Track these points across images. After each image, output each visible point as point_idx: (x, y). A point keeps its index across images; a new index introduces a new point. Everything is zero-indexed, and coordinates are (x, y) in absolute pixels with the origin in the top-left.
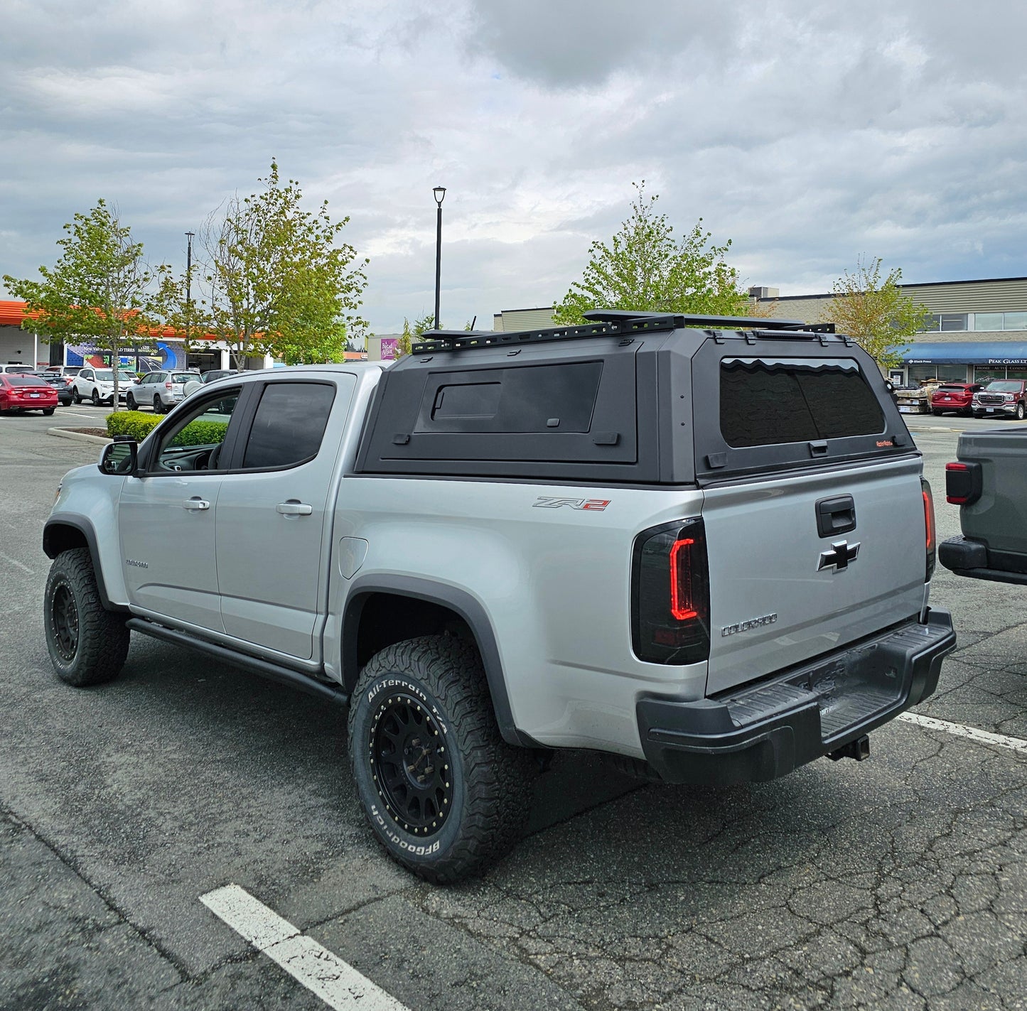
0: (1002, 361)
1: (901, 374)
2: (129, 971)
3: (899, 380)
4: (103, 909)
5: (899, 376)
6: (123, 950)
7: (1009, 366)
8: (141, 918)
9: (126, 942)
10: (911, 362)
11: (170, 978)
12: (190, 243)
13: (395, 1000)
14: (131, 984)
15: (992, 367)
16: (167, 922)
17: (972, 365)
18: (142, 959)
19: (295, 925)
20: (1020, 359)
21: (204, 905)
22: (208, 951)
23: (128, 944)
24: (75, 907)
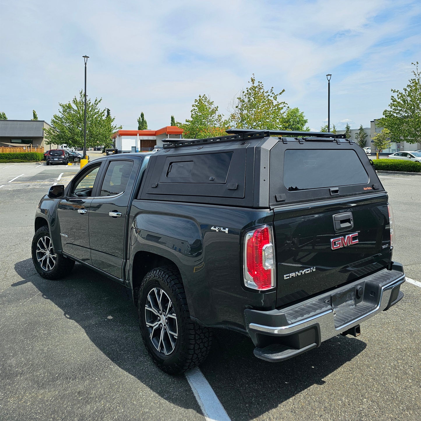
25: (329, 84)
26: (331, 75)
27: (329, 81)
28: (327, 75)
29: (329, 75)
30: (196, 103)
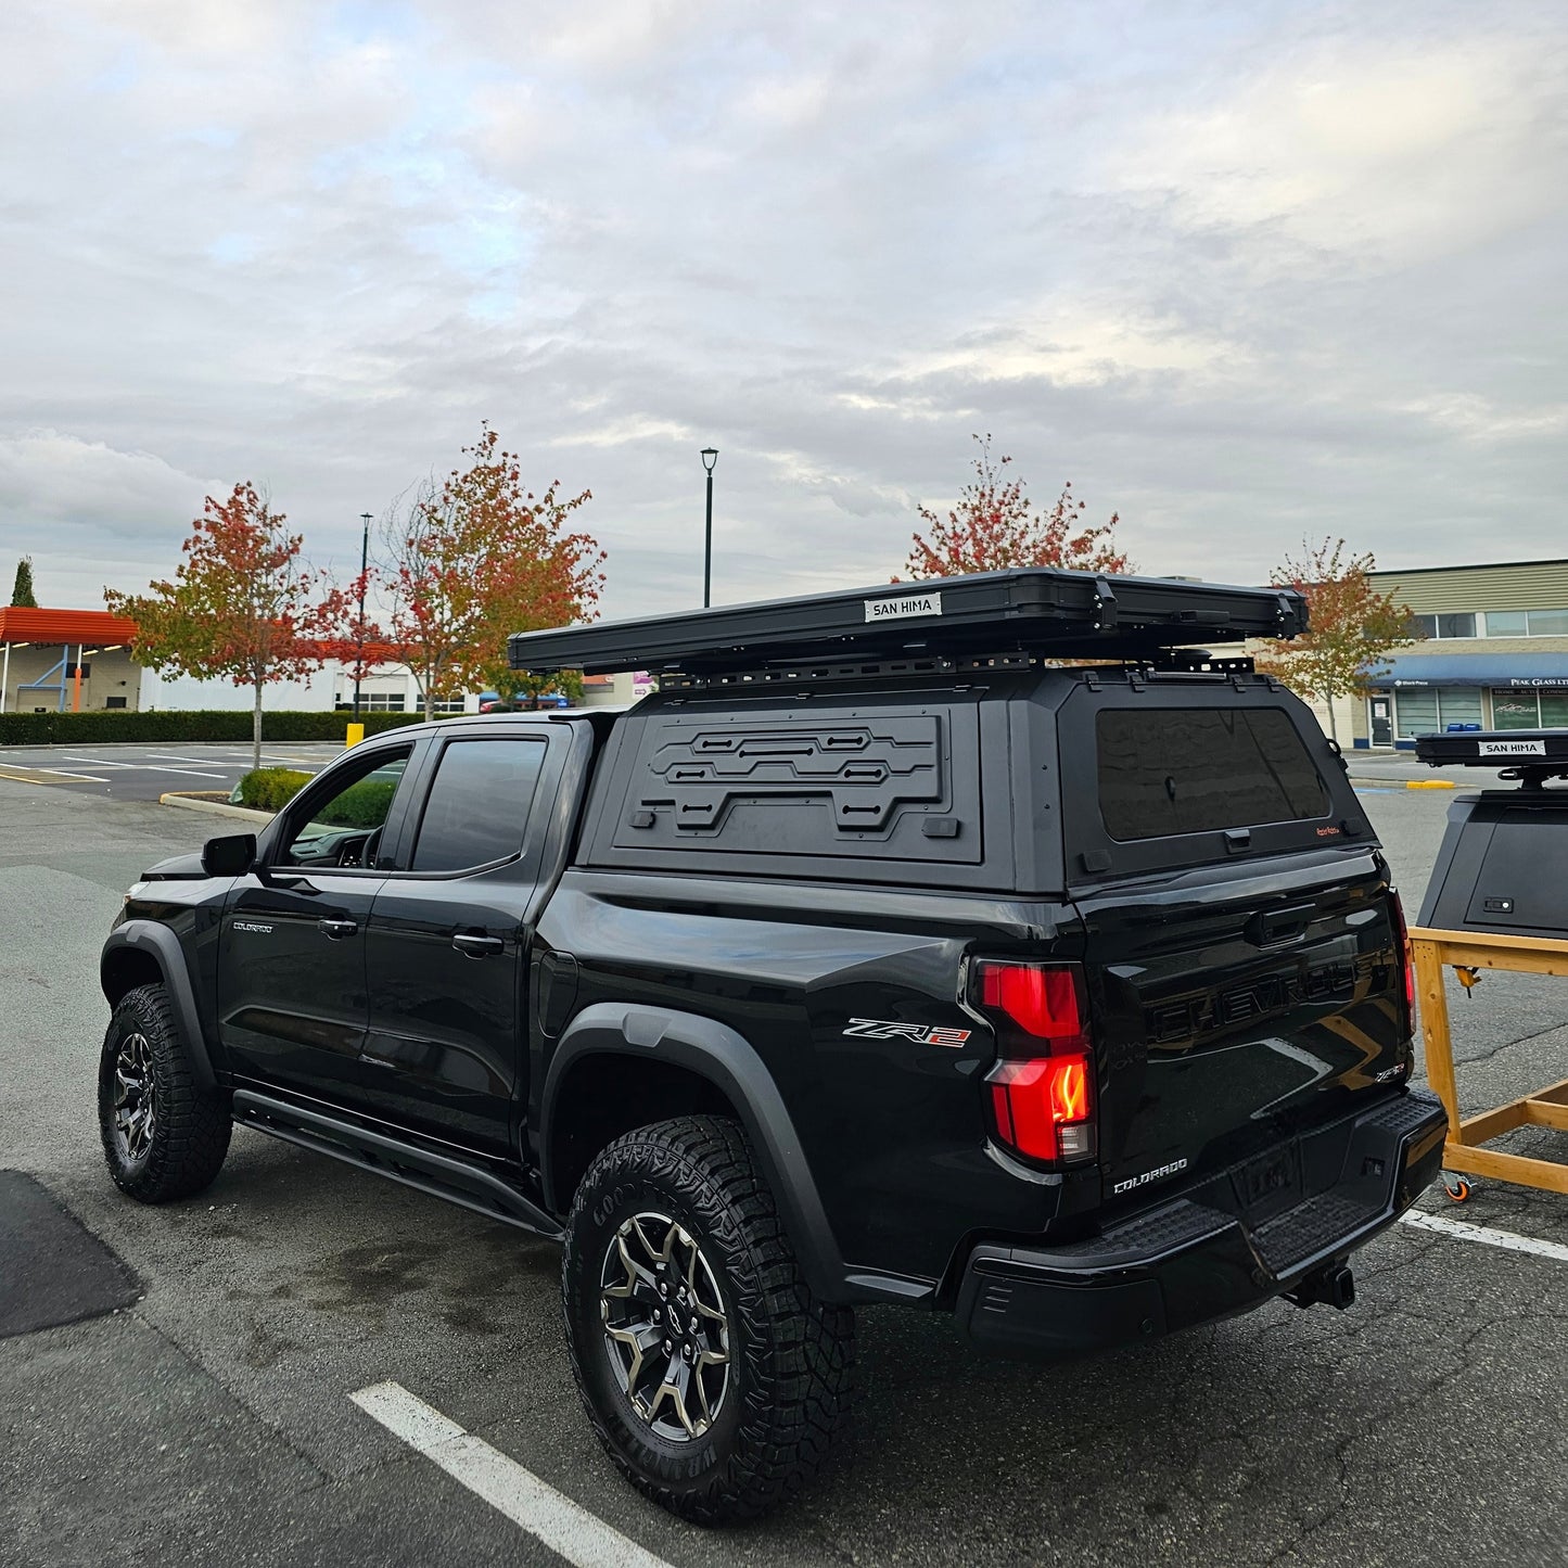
0: (1530, 682)
1: (1386, 701)
2: (263, 1473)
3: (1384, 711)
4: (233, 1407)
5: (1383, 705)
6: (257, 1450)
7: (1543, 690)
8: (278, 1418)
9: (259, 1442)
10: (1398, 683)
11: (311, 1480)
12: (366, 529)
13: (573, 1503)
14: (266, 1486)
15: (1517, 690)
16: (309, 1422)
17: (1488, 688)
18: (278, 1460)
19: (462, 1425)
20: (1556, 679)
21: (353, 1404)
22: (356, 1452)
23: (262, 1445)
24: (200, 1405)
25: (710, 480)
26: (716, 452)
27: (710, 470)
28: (703, 452)
29: (710, 451)
30: (214, 516)
